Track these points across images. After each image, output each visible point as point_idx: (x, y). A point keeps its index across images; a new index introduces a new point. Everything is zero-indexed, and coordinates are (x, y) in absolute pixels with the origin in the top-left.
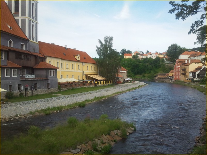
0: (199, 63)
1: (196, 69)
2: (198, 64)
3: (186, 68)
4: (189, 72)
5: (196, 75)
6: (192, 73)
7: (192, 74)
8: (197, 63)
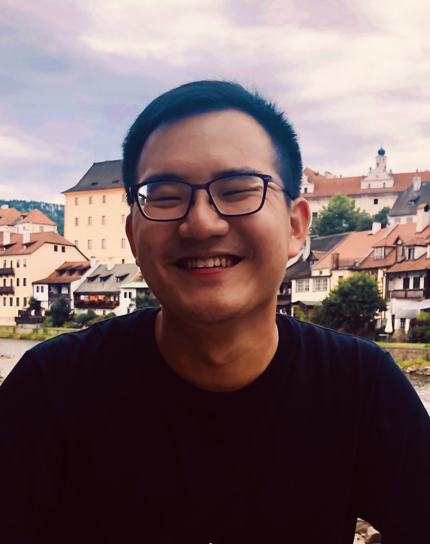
0: (67, 248)
1: (61, 271)
2: (63, 250)
3: (15, 266)
4: (33, 284)
5: (72, 297)
6: (46, 287)
7: (50, 289)
8: (60, 248)
